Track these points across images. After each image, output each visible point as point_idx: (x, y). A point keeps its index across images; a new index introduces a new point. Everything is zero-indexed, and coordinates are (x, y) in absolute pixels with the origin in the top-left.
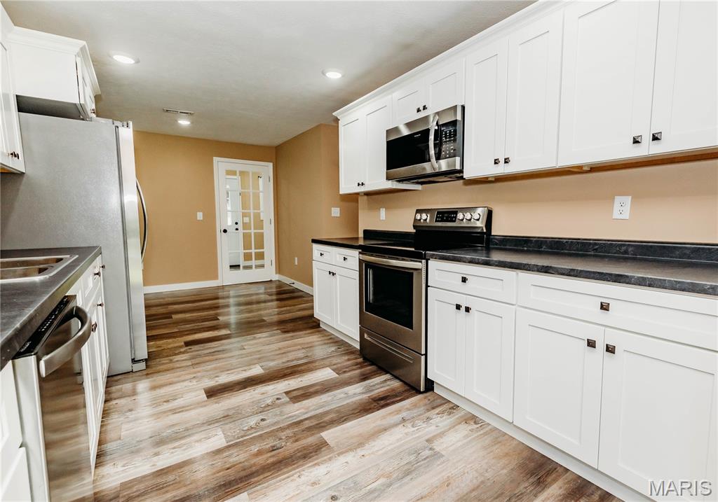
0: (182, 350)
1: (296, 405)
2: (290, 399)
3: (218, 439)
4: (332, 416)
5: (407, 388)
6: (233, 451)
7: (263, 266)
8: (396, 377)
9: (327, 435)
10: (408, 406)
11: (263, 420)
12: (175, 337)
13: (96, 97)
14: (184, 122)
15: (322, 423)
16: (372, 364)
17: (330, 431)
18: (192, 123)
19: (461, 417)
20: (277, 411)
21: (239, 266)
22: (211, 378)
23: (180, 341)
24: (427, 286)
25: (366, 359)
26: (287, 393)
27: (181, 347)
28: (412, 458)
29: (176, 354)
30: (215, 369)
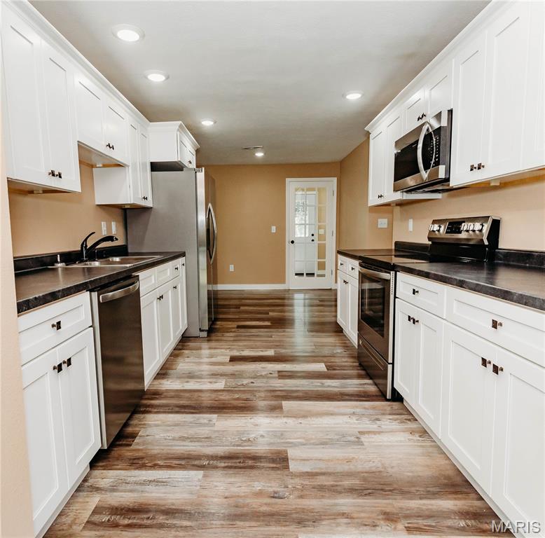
0: (233, 330)
1: (280, 380)
2: (279, 376)
3: (220, 384)
4: (301, 394)
5: (380, 394)
6: (225, 393)
7: (324, 276)
8: (376, 384)
9: (286, 404)
10: (366, 406)
11: (252, 383)
12: (234, 321)
13: (197, 151)
14: (260, 155)
15: (289, 396)
16: (364, 370)
17: (290, 402)
18: (265, 154)
19: (411, 428)
20: (265, 380)
21: (314, 274)
22: (238, 350)
23: (235, 324)
24: (395, 297)
25: (360, 365)
26: (279, 372)
27: (233, 328)
28: (336, 437)
29: (228, 332)
30: (245, 345)
